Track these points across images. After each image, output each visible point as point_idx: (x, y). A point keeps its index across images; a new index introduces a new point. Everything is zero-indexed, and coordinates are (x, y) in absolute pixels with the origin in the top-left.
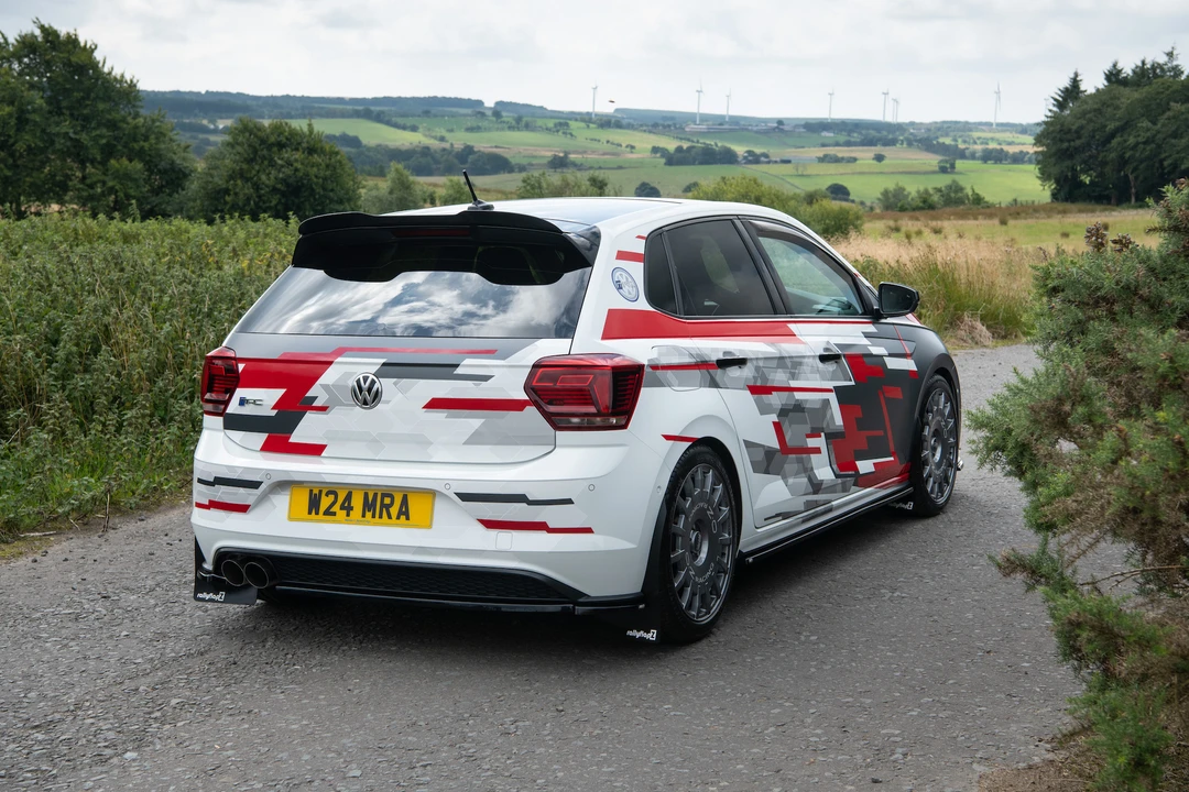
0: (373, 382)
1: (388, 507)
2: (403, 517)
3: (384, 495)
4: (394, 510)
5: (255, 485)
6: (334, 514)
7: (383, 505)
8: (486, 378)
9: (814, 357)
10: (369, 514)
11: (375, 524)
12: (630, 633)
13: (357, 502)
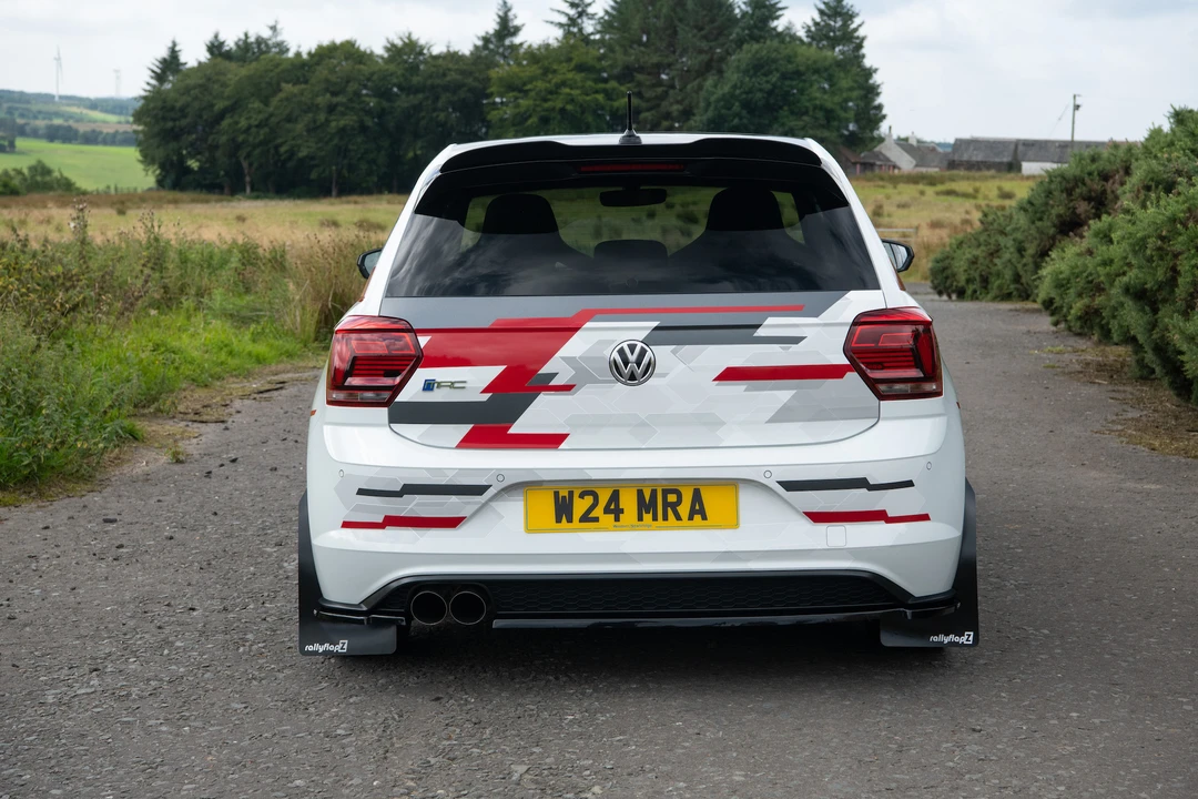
0: (643, 352)
1: (674, 506)
2: (697, 518)
3: (666, 492)
4: (684, 509)
5: (478, 490)
6: (596, 520)
7: (666, 504)
8: (796, 340)
10: (648, 517)
11: (659, 528)
12: (935, 639)
13: (629, 502)
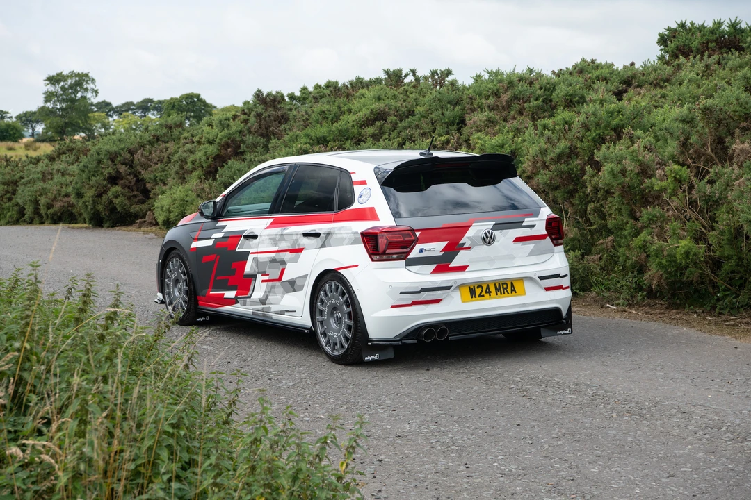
0: (492, 233)
1: (506, 288)
2: (513, 292)
3: (503, 284)
4: (509, 290)
5: (448, 288)
6: (483, 296)
7: (504, 288)
8: (533, 226)
10: (499, 293)
11: (503, 297)
12: (558, 332)
13: (492, 289)
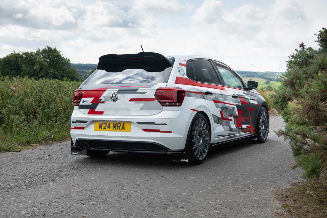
0: (116, 95)
2: (123, 129)
3: (118, 124)
4: (121, 127)
5: (86, 122)
7: (118, 126)
8: (145, 93)
9: (230, 96)
10: (114, 129)
11: (116, 131)
12: (181, 160)
13: (112, 125)
